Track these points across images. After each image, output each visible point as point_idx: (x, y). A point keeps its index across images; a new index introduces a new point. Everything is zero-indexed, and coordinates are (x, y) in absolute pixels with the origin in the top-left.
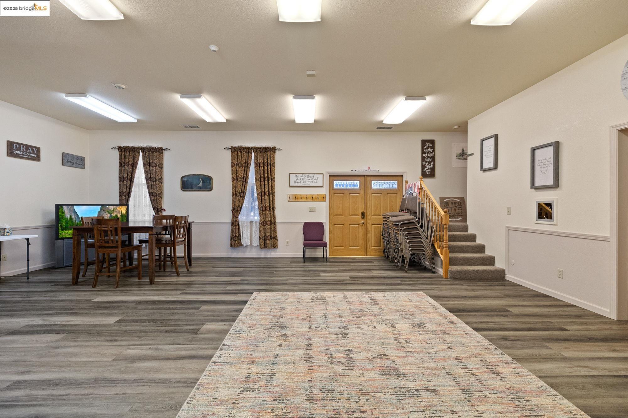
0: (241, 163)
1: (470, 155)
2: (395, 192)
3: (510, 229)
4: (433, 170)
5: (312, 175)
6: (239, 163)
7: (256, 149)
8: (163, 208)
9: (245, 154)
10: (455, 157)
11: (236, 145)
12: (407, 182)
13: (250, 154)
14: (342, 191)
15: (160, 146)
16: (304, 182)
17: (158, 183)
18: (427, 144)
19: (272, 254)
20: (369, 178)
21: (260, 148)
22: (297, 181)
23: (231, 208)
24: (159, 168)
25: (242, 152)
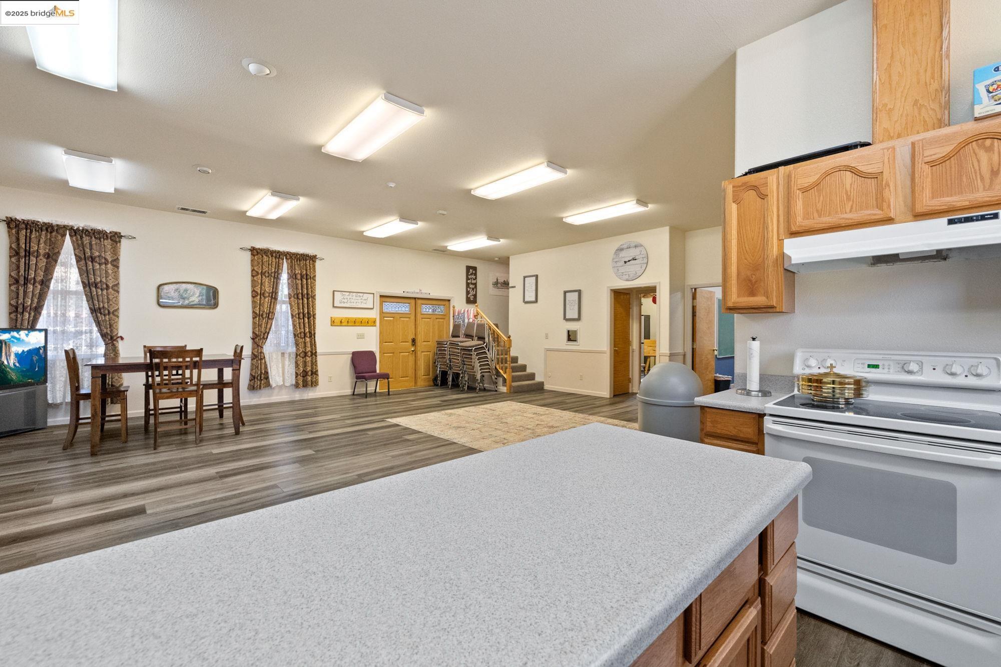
0: (268, 273)
1: (513, 287)
2: (444, 317)
3: (548, 350)
4: (475, 296)
5: (361, 295)
6: (265, 272)
7: (290, 255)
8: (119, 335)
9: (274, 260)
10: (492, 286)
11: (259, 245)
12: (454, 307)
13: (281, 261)
14: (392, 315)
15: (115, 230)
16: (351, 302)
17: (113, 292)
18: (471, 270)
19: (310, 394)
20: (419, 302)
21: (296, 255)
22: (343, 300)
23: (251, 334)
24: (112, 267)
25: (270, 256)
